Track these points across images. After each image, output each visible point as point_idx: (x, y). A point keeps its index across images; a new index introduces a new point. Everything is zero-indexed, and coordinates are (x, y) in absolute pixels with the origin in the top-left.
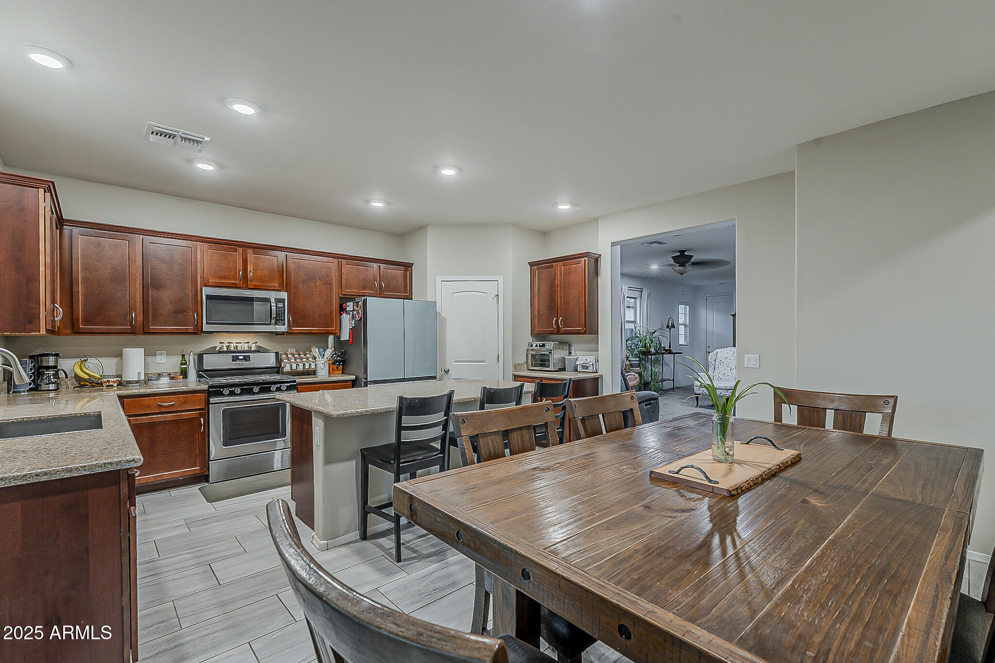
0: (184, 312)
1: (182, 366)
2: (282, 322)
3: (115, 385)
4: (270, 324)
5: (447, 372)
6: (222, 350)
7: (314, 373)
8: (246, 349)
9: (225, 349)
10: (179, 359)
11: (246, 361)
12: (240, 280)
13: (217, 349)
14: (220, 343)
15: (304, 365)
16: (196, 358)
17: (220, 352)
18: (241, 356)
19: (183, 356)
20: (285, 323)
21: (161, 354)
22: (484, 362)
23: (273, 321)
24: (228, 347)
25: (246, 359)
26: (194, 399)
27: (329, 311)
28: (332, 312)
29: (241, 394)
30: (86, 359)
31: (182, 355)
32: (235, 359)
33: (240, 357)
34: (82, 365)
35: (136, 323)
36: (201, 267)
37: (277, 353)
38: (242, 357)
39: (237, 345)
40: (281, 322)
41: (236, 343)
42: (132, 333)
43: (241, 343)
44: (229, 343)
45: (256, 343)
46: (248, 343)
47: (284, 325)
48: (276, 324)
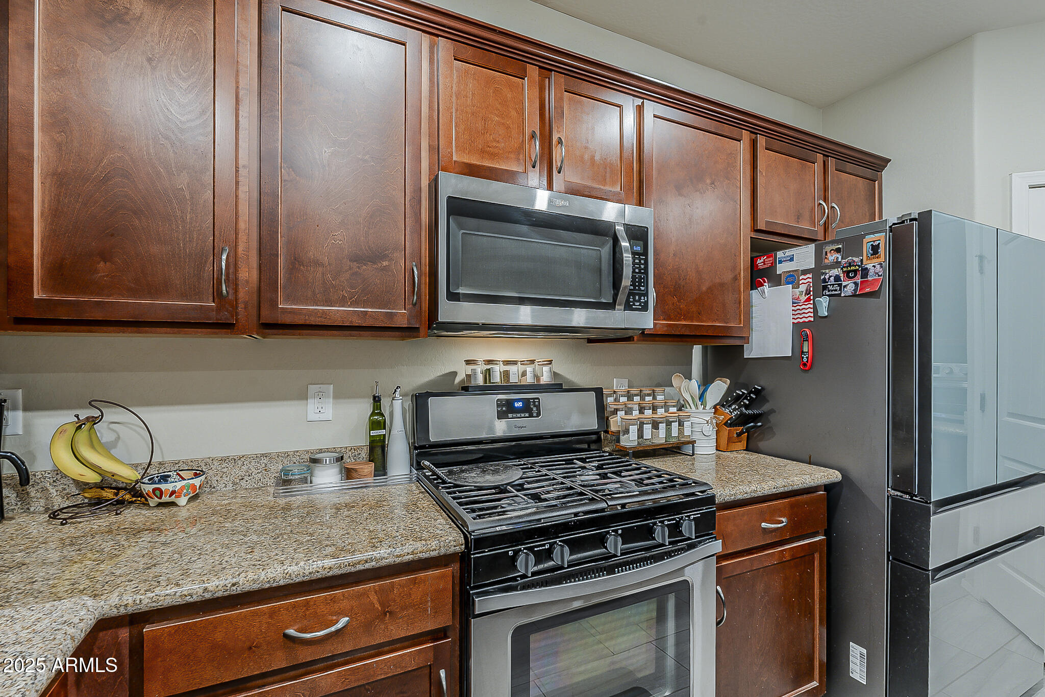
0: (384, 257)
1: (373, 433)
2: (640, 299)
3: (182, 501)
4: (611, 306)
6: (473, 383)
8: (529, 379)
9: (480, 381)
10: (365, 408)
11: (531, 416)
12: (534, 167)
13: (458, 380)
14: (468, 362)
15: (669, 427)
16: (408, 403)
17: (466, 389)
18: (518, 400)
19: (377, 400)
20: (646, 303)
21: (320, 395)
23: (621, 298)
24: (488, 373)
25: (530, 409)
26: (417, 593)
27: (729, 276)
28: (736, 279)
30: (97, 413)
31: (374, 397)
32: (506, 409)
33: (516, 404)
34: (83, 435)
35: (236, 291)
36: (430, 117)
37: (599, 392)
38: (522, 404)
39: (507, 368)
40: (639, 301)
41: (507, 363)
42: (225, 327)
43: (516, 363)
44: (489, 362)
45: (550, 362)
46: (532, 362)
47: (645, 308)
48: (628, 307)
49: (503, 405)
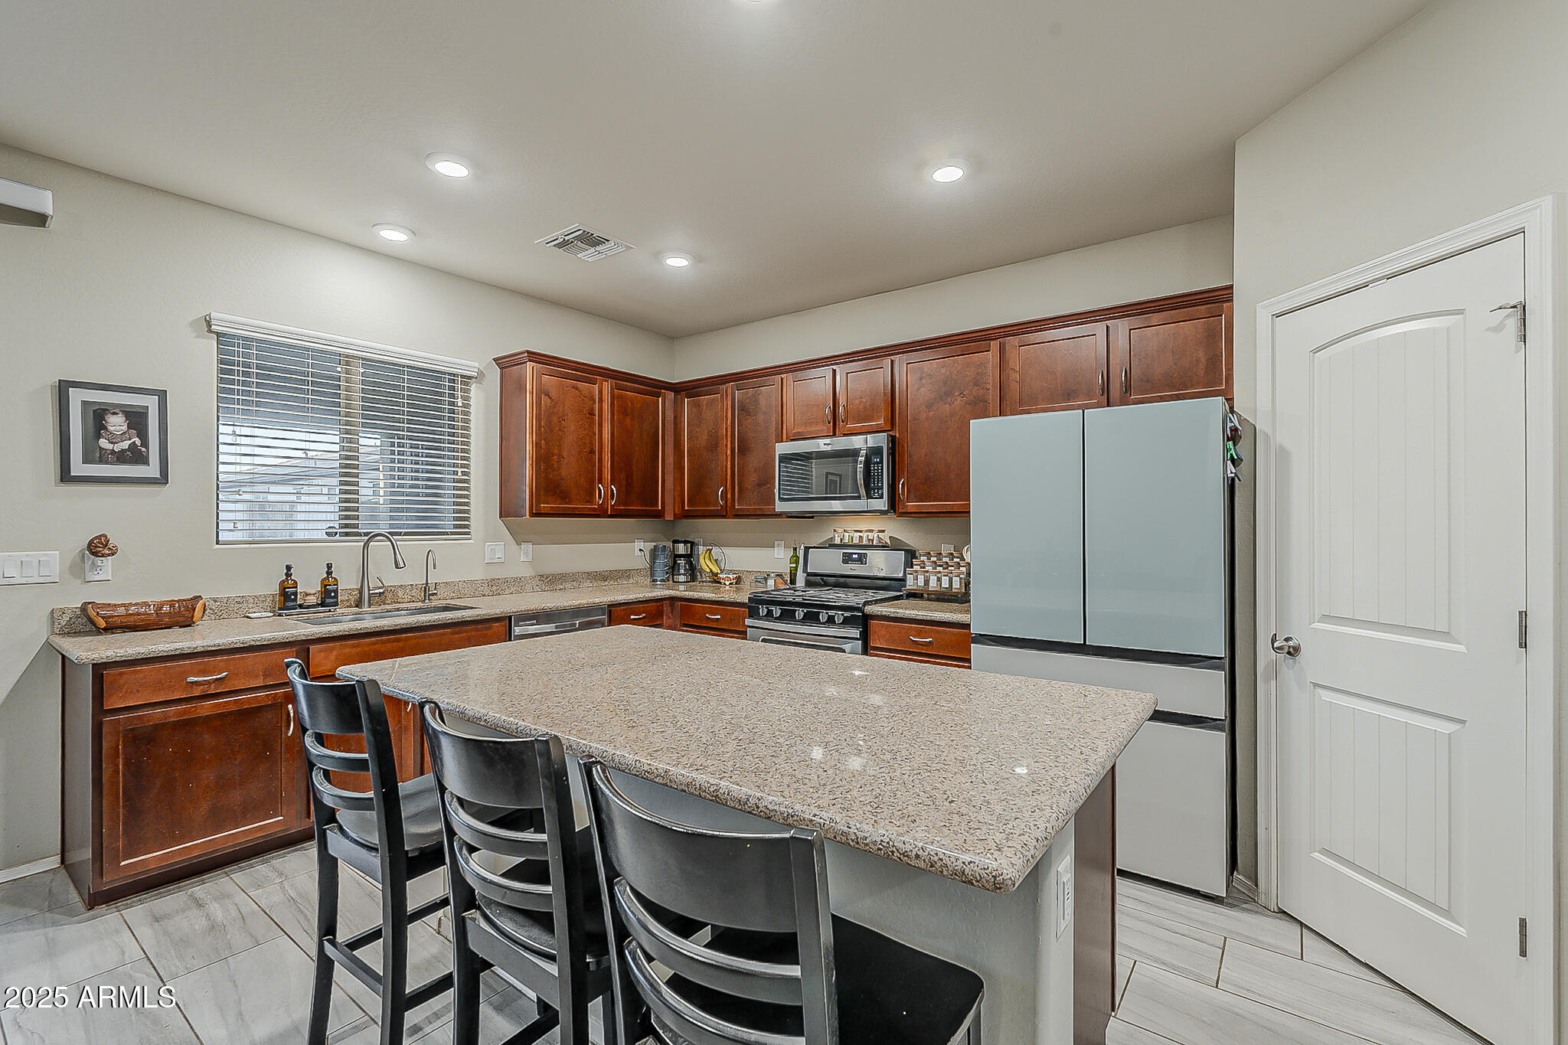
1: (791, 565)
4: (859, 498)
5: (1294, 652)
6: (837, 543)
7: (962, 598)
8: (865, 541)
10: (790, 554)
11: (862, 563)
12: (829, 423)
14: (835, 531)
15: (939, 580)
17: (831, 546)
18: (856, 554)
19: (795, 549)
20: (883, 493)
21: (778, 546)
22: (1446, 636)
23: (863, 491)
24: (842, 538)
25: (862, 559)
29: (780, 619)
30: (711, 548)
32: (847, 558)
33: (854, 556)
35: (727, 502)
36: (785, 413)
37: (910, 552)
38: (856, 556)
39: (852, 534)
40: (878, 492)
41: (855, 531)
43: (861, 531)
45: (883, 531)
46: (872, 531)
47: (881, 497)
48: (869, 496)
49: (845, 556)
